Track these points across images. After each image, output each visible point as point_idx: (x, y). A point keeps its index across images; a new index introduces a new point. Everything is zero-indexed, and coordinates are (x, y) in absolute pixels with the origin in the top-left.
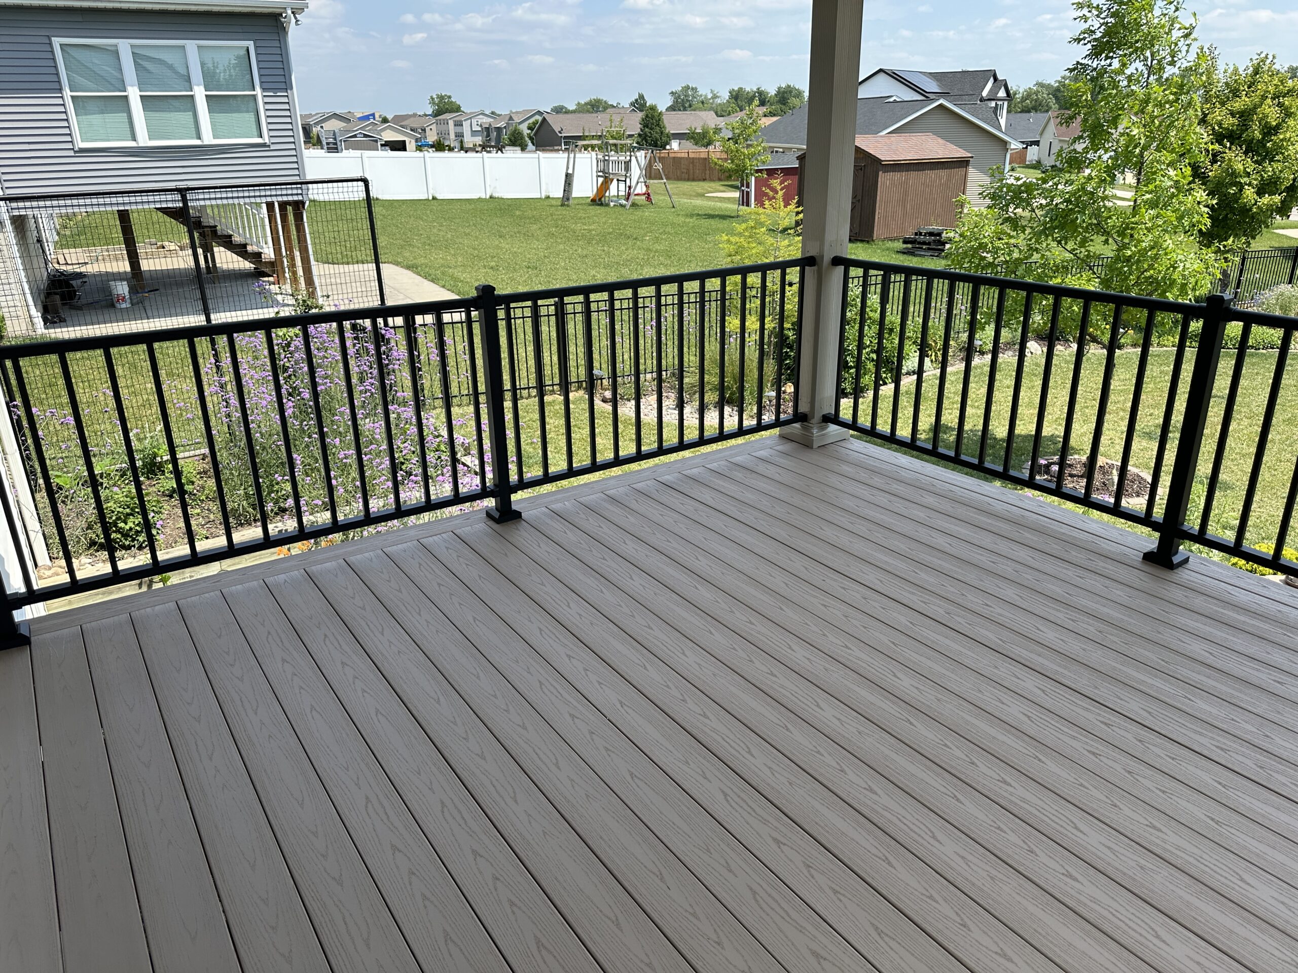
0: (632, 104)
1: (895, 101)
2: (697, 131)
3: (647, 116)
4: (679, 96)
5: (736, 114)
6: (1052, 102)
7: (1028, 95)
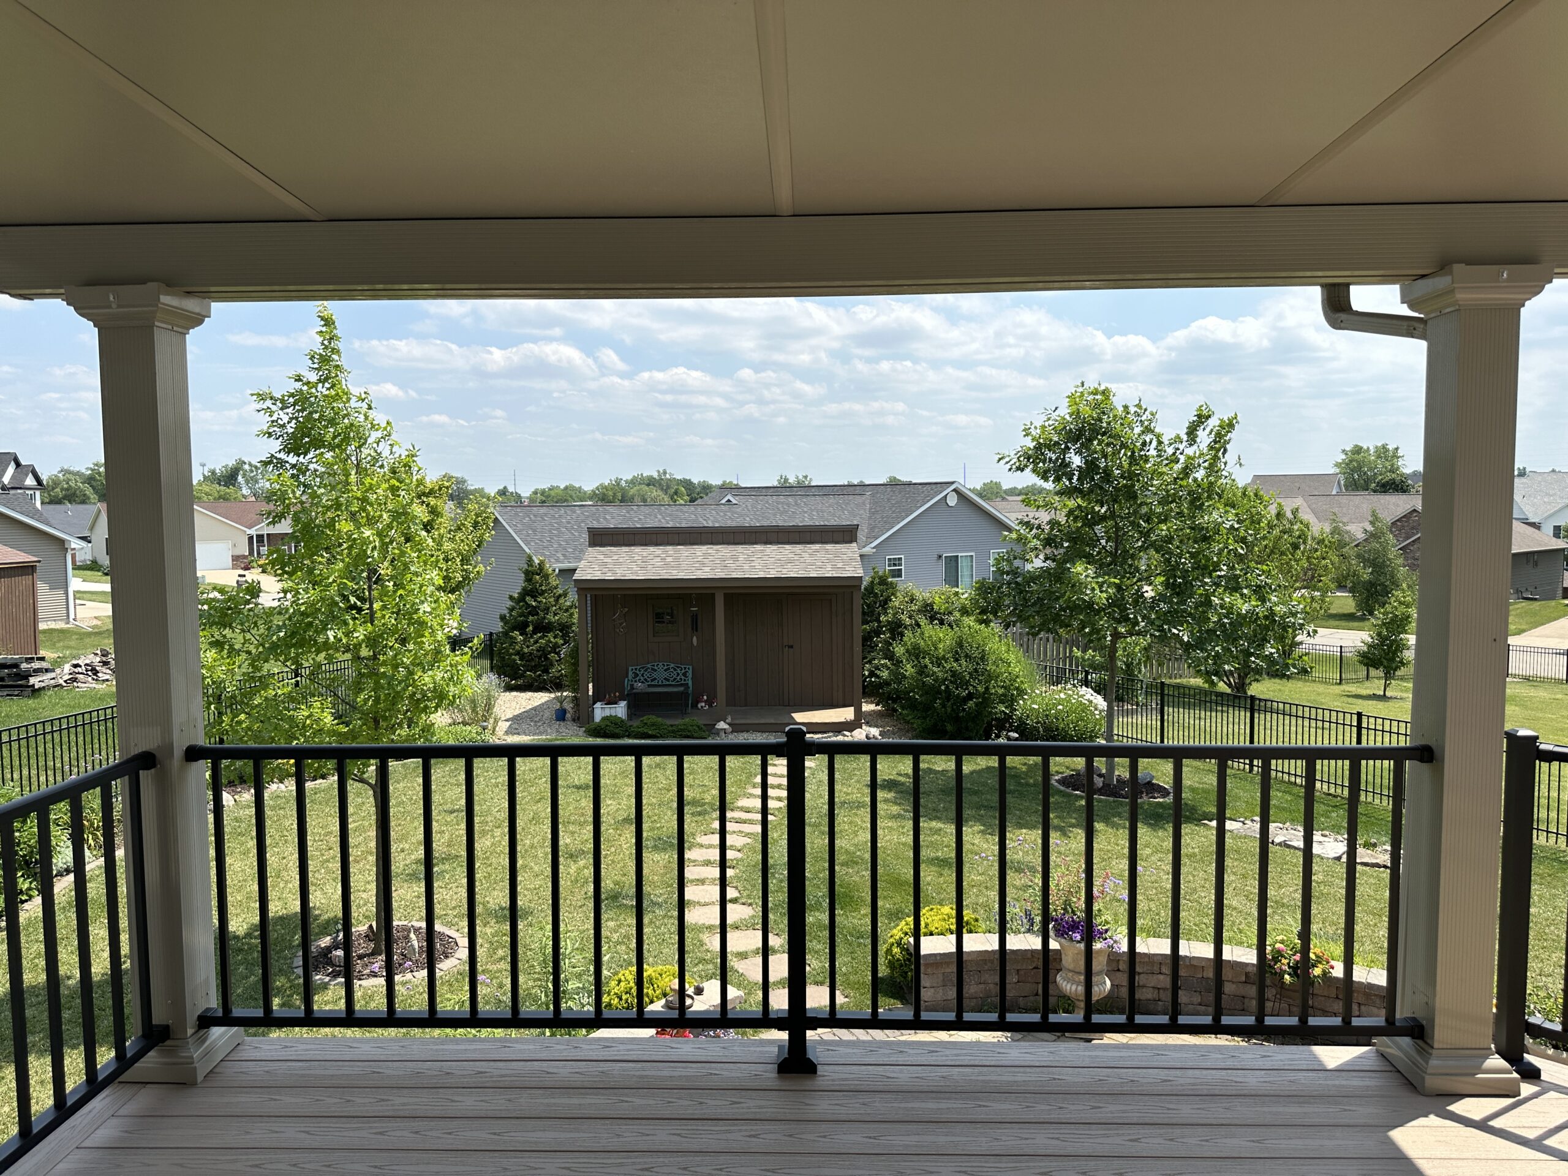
6: (89, 491)
7: (56, 483)
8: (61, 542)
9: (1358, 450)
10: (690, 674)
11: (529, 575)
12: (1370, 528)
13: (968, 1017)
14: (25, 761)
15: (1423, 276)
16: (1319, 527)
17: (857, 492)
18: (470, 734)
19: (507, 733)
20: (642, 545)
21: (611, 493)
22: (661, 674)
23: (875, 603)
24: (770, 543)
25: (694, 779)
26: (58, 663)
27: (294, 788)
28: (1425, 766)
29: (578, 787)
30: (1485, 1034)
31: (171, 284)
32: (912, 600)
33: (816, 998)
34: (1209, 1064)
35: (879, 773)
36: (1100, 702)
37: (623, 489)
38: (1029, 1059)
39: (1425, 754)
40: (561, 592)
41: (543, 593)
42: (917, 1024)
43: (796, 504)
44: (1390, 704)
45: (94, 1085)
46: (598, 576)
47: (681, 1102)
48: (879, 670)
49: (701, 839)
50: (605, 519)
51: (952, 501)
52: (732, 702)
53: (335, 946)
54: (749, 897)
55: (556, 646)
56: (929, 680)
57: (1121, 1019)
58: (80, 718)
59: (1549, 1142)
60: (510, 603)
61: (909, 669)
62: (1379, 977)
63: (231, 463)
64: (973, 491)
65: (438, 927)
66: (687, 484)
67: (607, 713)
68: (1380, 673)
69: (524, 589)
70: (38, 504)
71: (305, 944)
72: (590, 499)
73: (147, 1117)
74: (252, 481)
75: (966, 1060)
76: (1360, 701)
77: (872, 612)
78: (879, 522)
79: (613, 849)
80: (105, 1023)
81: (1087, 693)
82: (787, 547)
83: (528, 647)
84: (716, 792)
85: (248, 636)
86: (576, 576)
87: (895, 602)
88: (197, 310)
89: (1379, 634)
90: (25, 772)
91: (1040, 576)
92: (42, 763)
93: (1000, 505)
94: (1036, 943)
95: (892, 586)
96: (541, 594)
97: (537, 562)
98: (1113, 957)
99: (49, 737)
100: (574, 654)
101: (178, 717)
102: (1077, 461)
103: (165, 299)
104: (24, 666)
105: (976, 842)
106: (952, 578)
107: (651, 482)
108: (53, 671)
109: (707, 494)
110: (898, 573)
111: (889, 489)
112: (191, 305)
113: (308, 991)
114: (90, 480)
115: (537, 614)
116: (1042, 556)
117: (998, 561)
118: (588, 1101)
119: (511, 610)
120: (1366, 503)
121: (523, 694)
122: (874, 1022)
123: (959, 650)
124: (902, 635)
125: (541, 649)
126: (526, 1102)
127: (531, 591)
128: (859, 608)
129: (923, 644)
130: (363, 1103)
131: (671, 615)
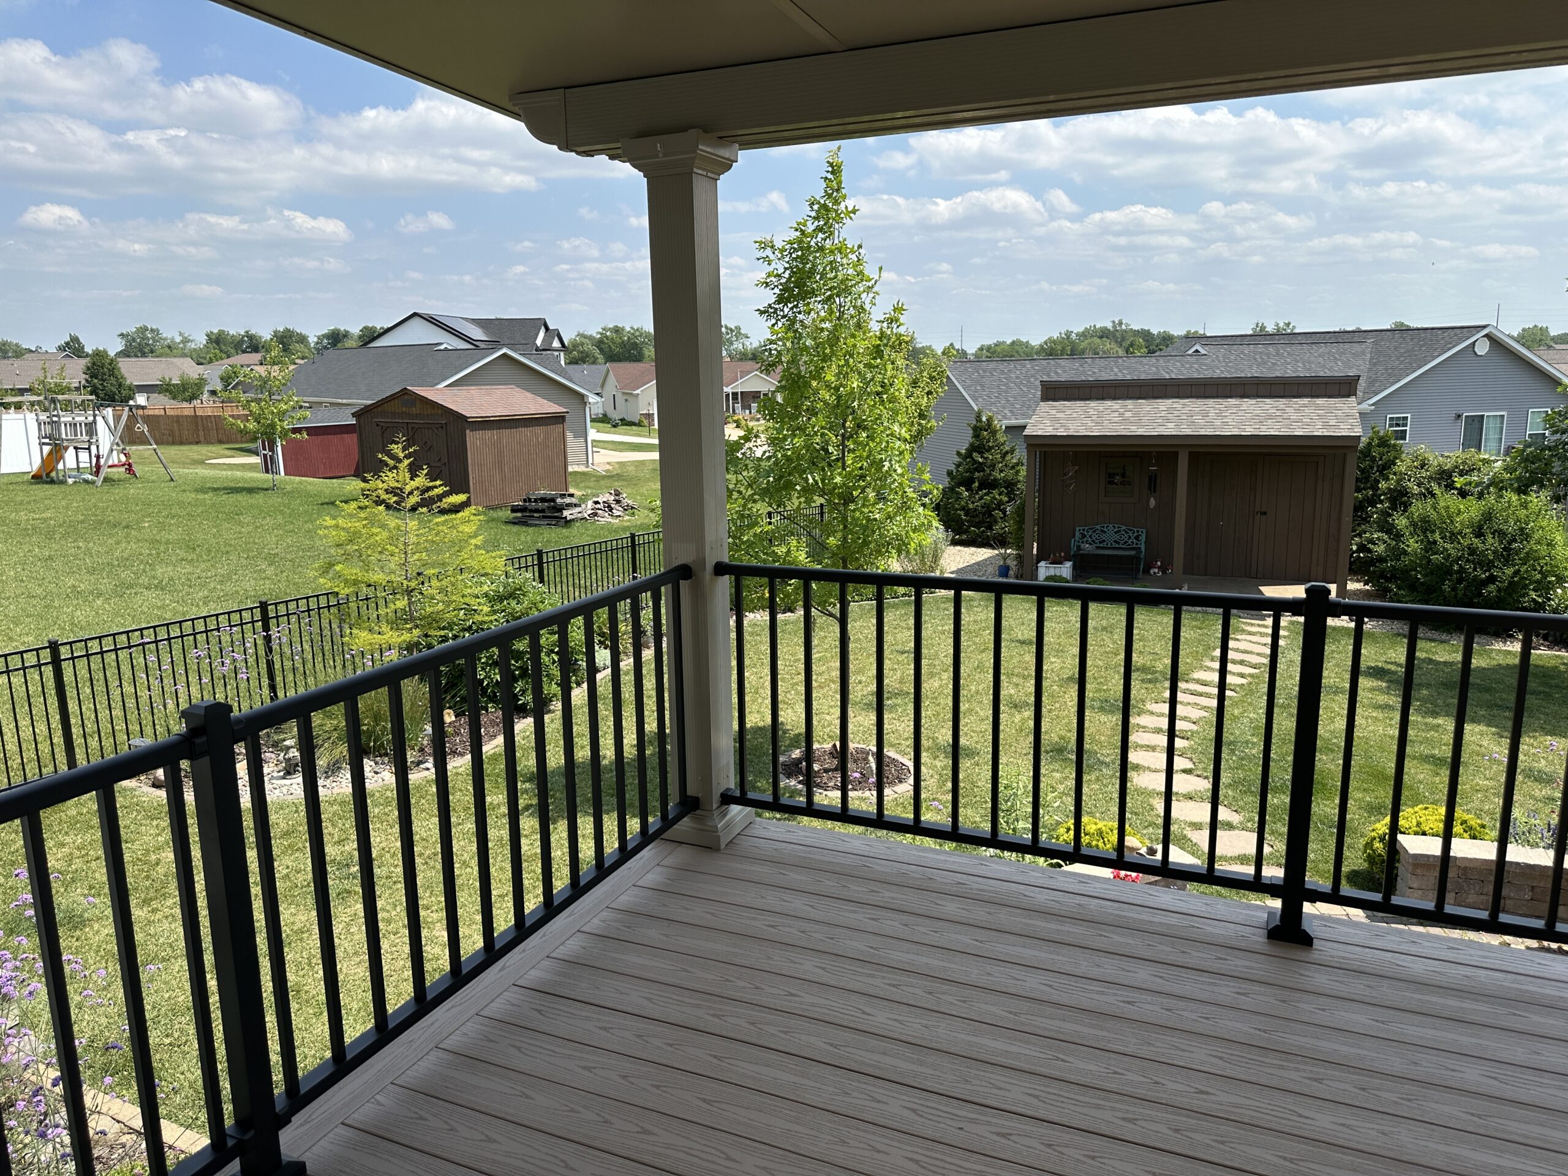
0: (61, 349)
1: (446, 349)
2: (173, 382)
3: (94, 364)
4: (134, 340)
5: (221, 362)
6: (598, 353)
7: (575, 345)
8: (582, 397)
10: (1143, 538)
11: (977, 430)
17: (1355, 339)
20: (1098, 399)
21: (1059, 347)
22: (1110, 536)
23: (1372, 468)
24: (1248, 397)
25: (1144, 646)
26: (583, 499)
27: (768, 618)
29: (1022, 642)
31: (710, 129)
32: (1423, 466)
35: (1362, 658)
37: (1073, 343)
40: (1007, 448)
41: (991, 448)
43: (1278, 354)
46: (1049, 431)
48: (1374, 544)
49: (1151, 706)
50: (1056, 373)
51: (1483, 348)
52: (1189, 569)
54: (1204, 770)
55: (1000, 503)
56: (1437, 558)
60: (957, 459)
61: (1413, 545)
64: (1511, 336)
65: (892, 754)
66: (1146, 335)
67: (1052, 572)
69: (971, 445)
70: (563, 363)
72: (1039, 353)
73: (684, 870)
77: (1367, 479)
78: (1382, 374)
79: (1057, 705)
82: (1268, 401)
83: (973, 503)
84: (1168, 661)
85: (740, 477)
86: (1027, 432)
87: (1401, 466)
88: (728, 156)
93: (1548, 353)
95: (1398, 450)
96: (988, 451)
97: (985, 418)
100: (1020, 512)
101: (709, 537)
103: (704, 145)
104: (559, 500)
105: (1485, 743)
106: (1475, 439)
107: (1104, 334)
108: (580, 506)
109: (1167, 346)
110: (1402, 435)
111: (1397, 335)
112: (725, 153)
115: (984, 471)
118: (1067, 928)
119: (958, 465)
121: (966, 549)
122: (1384, 906)
123: (1486, 521)
124: (1406, 506)
125: (985, 506)
126: (1005, 918)
127: (978, 446)
128: (1352, 472)
129: (1434, 515)
130: (857, 890)
131: (1123, 476)
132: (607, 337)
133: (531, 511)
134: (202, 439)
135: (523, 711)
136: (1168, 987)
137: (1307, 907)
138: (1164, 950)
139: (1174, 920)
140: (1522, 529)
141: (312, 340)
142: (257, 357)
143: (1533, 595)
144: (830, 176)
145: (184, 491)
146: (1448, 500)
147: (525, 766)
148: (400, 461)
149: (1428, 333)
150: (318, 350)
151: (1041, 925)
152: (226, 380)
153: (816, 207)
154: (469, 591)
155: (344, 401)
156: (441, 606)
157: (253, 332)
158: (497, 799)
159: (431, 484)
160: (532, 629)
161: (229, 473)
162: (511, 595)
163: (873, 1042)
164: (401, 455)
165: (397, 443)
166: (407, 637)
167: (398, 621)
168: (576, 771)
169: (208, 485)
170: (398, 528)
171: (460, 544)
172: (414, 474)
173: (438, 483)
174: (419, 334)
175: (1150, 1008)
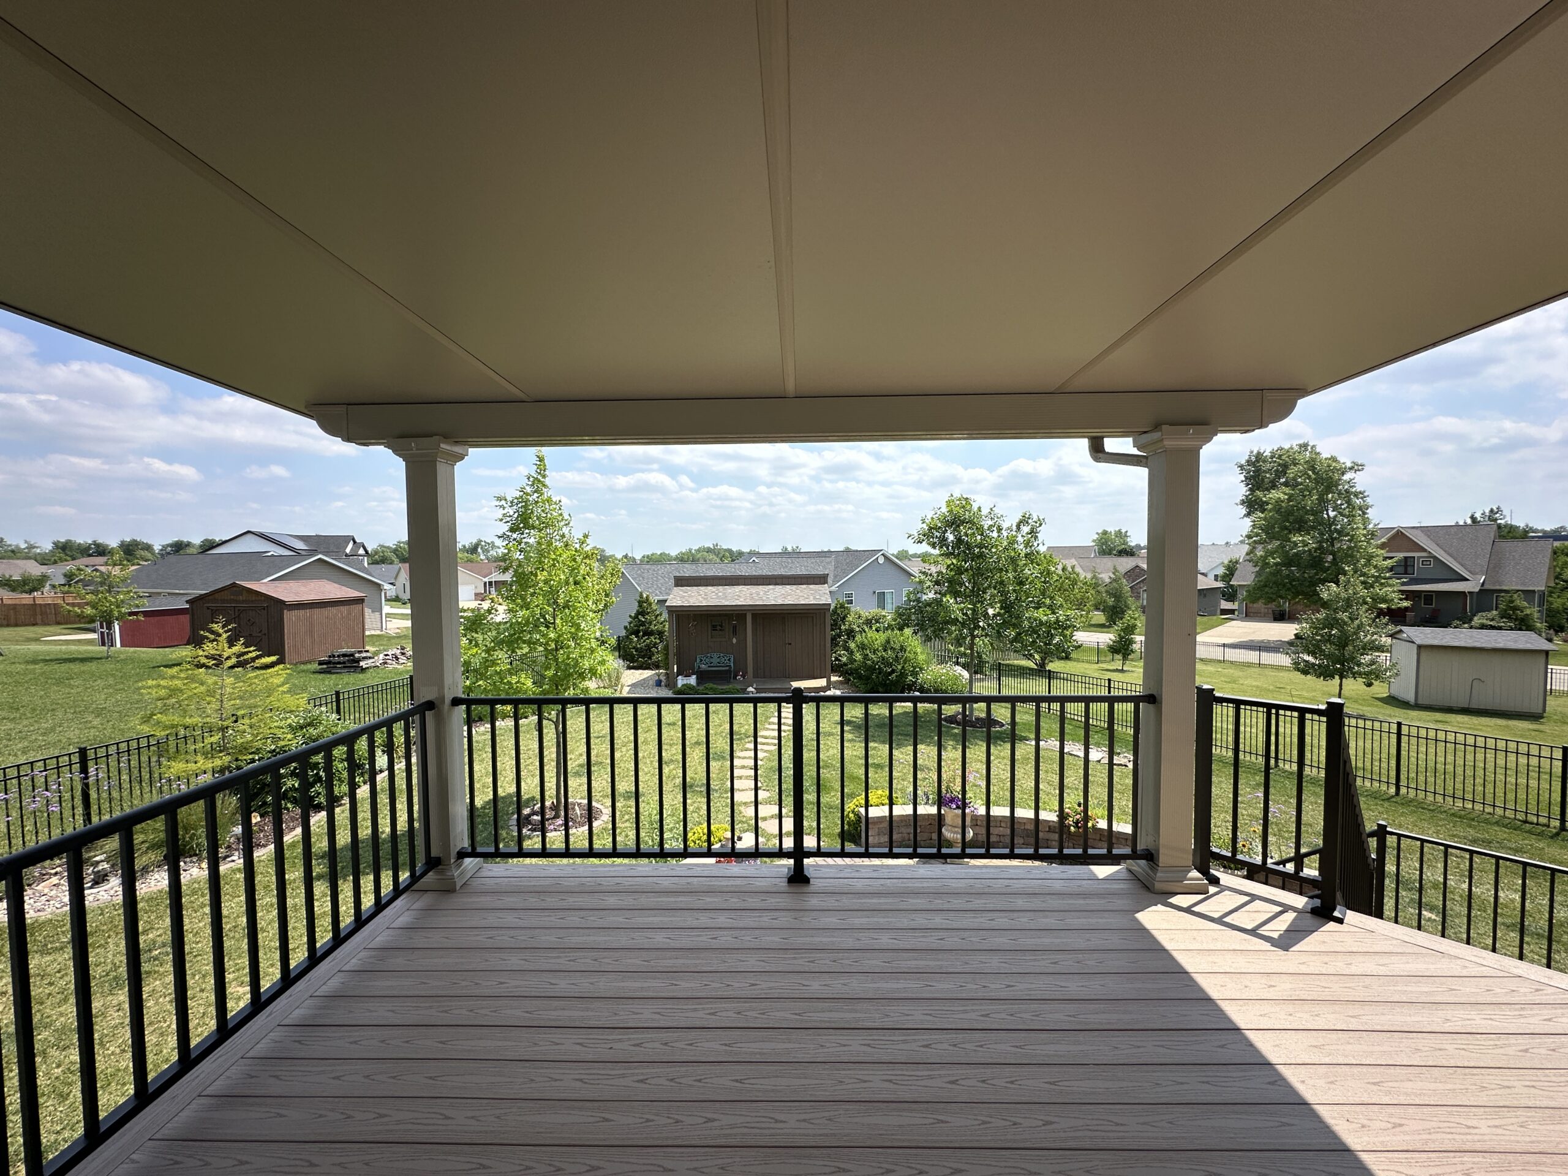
1: (272, 556)
2: (14, 578)
5: (66, 563)
6: (394, 558)
7: (376, 552)
8: (379, 585)
9: (1105, 533)
10: (732, 660)
11: (640, 603)
12: (1113, 576)
13: (895, 850)
14: (357, 709)
15: (1145, 432)
16: (1084, 575)
17: (827, 556)
18: (608, 693)
19: (628, 693)
20: (705, 586)
21: (686, 557)
22: (715, 660)
23: (838, 619)
24: (778, 585)
26: (376, 653)
27: (513, 722)
28: (1151, 706)
30: (1189, 859)
31: (447, 437)
32: (860, 617)
33: (809, 842)
34: (1032, 877)
35: (845, 714)
36: (966, 674)
37: (693, 555)
38: (930, 874)
39: (1151, 699)
40: (658, 613)
41: (648, 613)
42: (867, 855)
43: (792, 562)
44: (1125, 674)
45: (397, 892)
46: (679, 603)
47: (733, 900)
48: (841, 657)
50: (683, 571)
51: (881, 560)
52: (756, 675)
53: (534, 813)
54: (767, 786)
55: (656, 643)
56: (869, 662)
57: (983, 851)
58: (389, 684)
59: (1226, 920)
60: (629, 619)
61: (858, 656)
62: (1127, 829)
63: (474, 541)
64: (893, 555)
65: (594, 804)
66: (730, 551)
67: (685, 682)
68: (1120, 657)
69: (638, 611)
70: (366, 564)
71: (519, 811)
72: (675, 560)
73: (428, 910)
74: (486, 551)
75: (895, 875)
76: (1109, 673)
77: (836, 625)
78: (840, 573)
80: (404, 857)
81: (959, 669)
83: (640, 644)
84: (752, 727)
85: (486, 636)
86: (667, 604)
87: (850, 618)
88: (461, 452)
89: (1119, 635)
90: (357, 715)
91: (932, 603)
92: (367, 710)
93: (907, 562)
94: (933, 810)
95: (848, 609)
97: (645, 596)
98: (975, 818)
99: (371, 695)
100: (666, 648)
101: (448, 681)
102: (951, 537)
103: (442, 445)
104: (357, 655)
105: (900, 754)
106: (881, 604)
107: (709, 550)
108: (373, 658)
109: (741, 557)
110: (851, 602)
111: (845, 554)
112: (458, 449)
113: (520, 839)
114: (395, 551)
115: (645, 625)
116: (933, 592)
117: (908, 595)
118: (680, 899)
119: (631, 623)
120: (1109, 562)
121: (637, 671)
122: (842, 854)
123: (887, 643)
124: (854, 637)
125: (647, 646)
126: (644, 901)
127: (641, 612)
128: (829, 622)
129: (866, 642)
130: (551, 901)
131: (721, 626)
132: (400, 547)
133: (334, 663)
134: (39, 621)
135: (318, 808)
136: (735, 924)
137: (806, 861)
138: (734, 902)
139: (738, 882)
140: (902, 646)
141: (157, 548)
142: (101, 560)
143: (910, 678)
144: (538, 463)
145: (14, 663)
146: (871, 634)
147: (319, 848)
148: (220, 635)
149: (858, 553)
150: (162, 555)
151: (665, 900)
152: (69, 576)
153: (531, 479)
154: (276, 724)
155: (182, 592)
156: (249, 737)
157: (100, 541)
158: (294, 875)
159: (246, 650)
160: (327, 748)
161: (64, 647)
162: (310, 724)
163: (555, 1003)
164: (221, 631)
165: (217, 623)
166: (218, 763)
167: (211, 752)
168: (360, 845)
169: (41, 657)
170: (216, 683)
171: (270, 691)
172: (231, 643)
173: (252, 649)
174: (252, 545)
175: (726, 939)
